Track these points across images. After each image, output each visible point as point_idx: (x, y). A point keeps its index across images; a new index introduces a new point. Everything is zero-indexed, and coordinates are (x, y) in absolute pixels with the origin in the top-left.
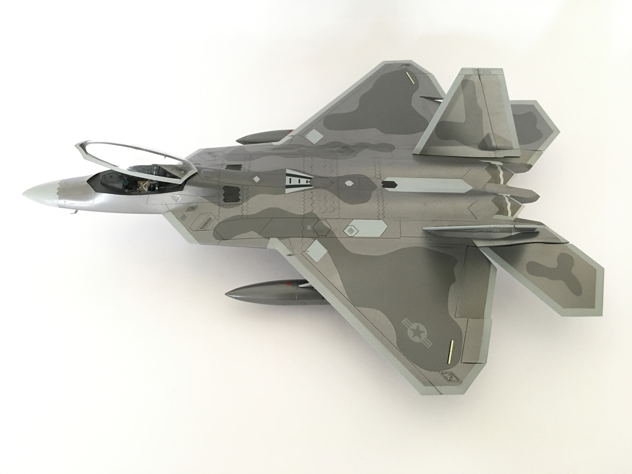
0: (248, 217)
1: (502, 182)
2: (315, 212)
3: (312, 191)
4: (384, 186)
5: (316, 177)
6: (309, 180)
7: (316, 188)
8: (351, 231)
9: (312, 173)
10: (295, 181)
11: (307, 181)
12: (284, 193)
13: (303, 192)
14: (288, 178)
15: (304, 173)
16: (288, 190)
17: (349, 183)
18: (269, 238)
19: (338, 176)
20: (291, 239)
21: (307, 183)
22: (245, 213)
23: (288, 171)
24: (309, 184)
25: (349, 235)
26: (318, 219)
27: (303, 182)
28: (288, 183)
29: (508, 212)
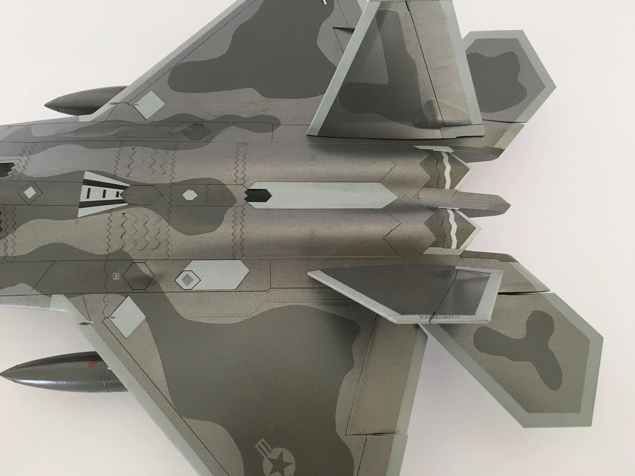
0: (14, 260)
1: (448, 186)
2: (127, 249)
3: (124, 211)
4: (248, 199)
5: (135, 184)
6: (121, 191)
7: (132, 205)
8: (188, 279)
9: (128, 178)
10: (97, 194)
11: (118, 193)
12: (75, 216)
13: (109, 215)
14: (85, 188)
15: (114, 177)
16: (83, 212)
17: (190, 195)
18: (50, 295)
19: (173, 181)
20: (86, 296)
21: (117, 196)
22: (10, 252)
23: (89, 176)
24: (120, 198)
25: (185, 287)
26: (133, 262)
27: (111, 194)
28: (83, 198)
29: (451, 241)
